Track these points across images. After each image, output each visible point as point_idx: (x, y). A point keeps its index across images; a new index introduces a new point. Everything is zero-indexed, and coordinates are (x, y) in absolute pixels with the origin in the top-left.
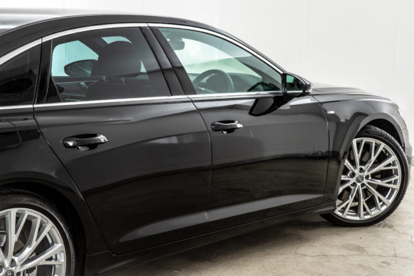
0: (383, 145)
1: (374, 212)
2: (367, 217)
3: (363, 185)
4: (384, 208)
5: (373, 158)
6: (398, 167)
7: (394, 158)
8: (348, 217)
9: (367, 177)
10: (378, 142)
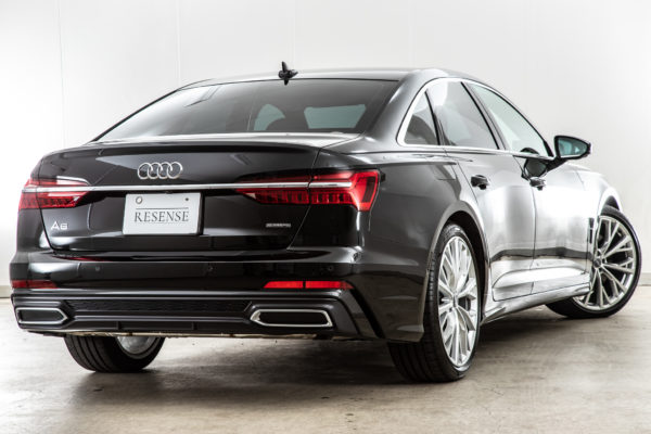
0: (618, 225)
1: (613, 301)
2: (606, 306)
3: (601, 269)
4: (622, 295)
5: (610, 239)
6: (632, 248)
7: (628, 238)
8: (589, 307)
9: (603, 261)
10: (615, 220)
